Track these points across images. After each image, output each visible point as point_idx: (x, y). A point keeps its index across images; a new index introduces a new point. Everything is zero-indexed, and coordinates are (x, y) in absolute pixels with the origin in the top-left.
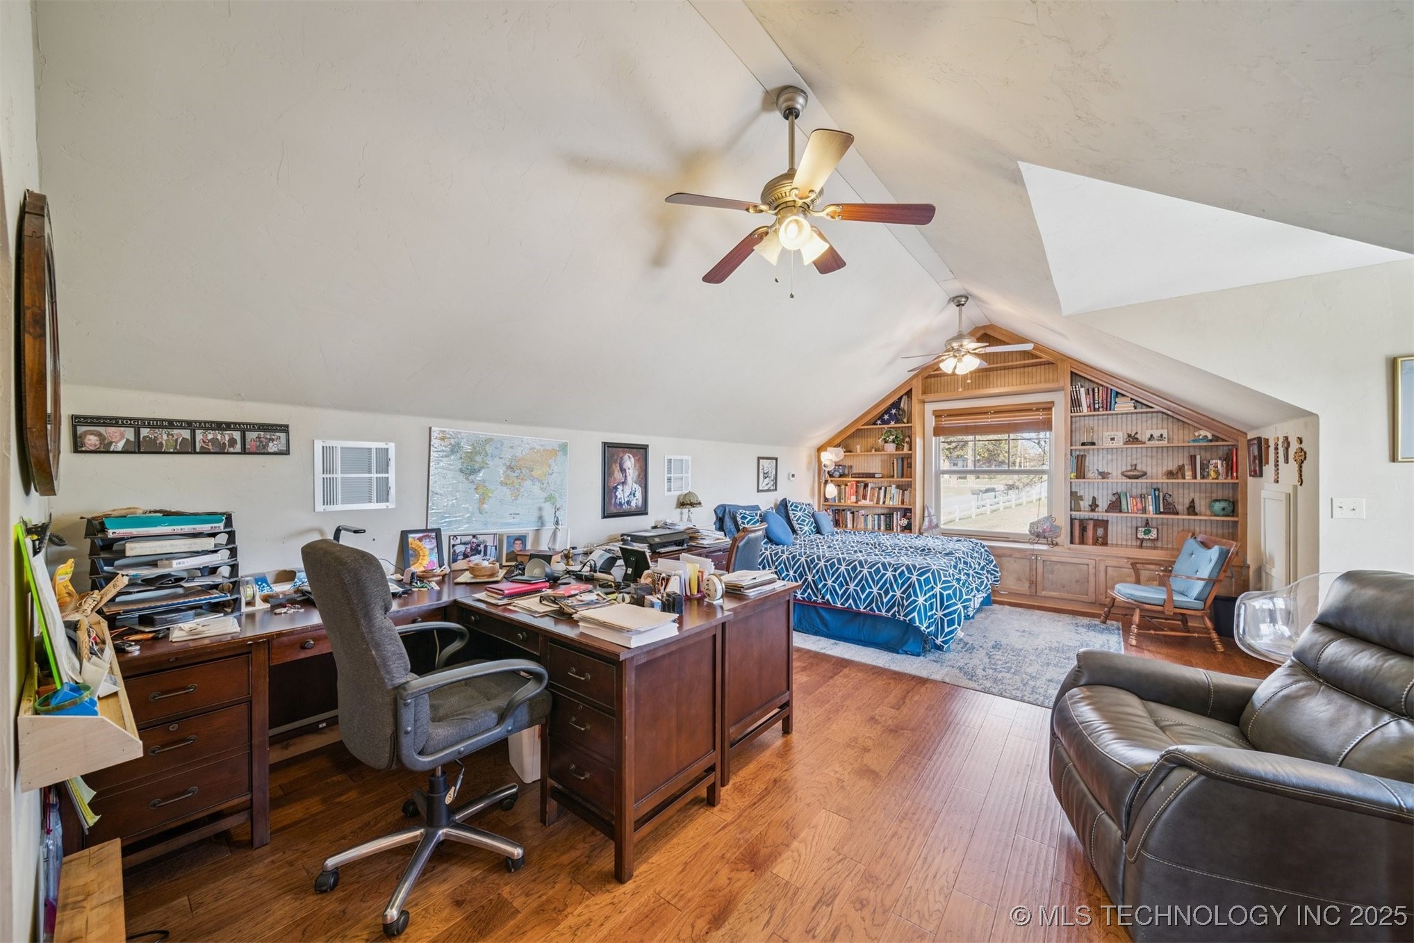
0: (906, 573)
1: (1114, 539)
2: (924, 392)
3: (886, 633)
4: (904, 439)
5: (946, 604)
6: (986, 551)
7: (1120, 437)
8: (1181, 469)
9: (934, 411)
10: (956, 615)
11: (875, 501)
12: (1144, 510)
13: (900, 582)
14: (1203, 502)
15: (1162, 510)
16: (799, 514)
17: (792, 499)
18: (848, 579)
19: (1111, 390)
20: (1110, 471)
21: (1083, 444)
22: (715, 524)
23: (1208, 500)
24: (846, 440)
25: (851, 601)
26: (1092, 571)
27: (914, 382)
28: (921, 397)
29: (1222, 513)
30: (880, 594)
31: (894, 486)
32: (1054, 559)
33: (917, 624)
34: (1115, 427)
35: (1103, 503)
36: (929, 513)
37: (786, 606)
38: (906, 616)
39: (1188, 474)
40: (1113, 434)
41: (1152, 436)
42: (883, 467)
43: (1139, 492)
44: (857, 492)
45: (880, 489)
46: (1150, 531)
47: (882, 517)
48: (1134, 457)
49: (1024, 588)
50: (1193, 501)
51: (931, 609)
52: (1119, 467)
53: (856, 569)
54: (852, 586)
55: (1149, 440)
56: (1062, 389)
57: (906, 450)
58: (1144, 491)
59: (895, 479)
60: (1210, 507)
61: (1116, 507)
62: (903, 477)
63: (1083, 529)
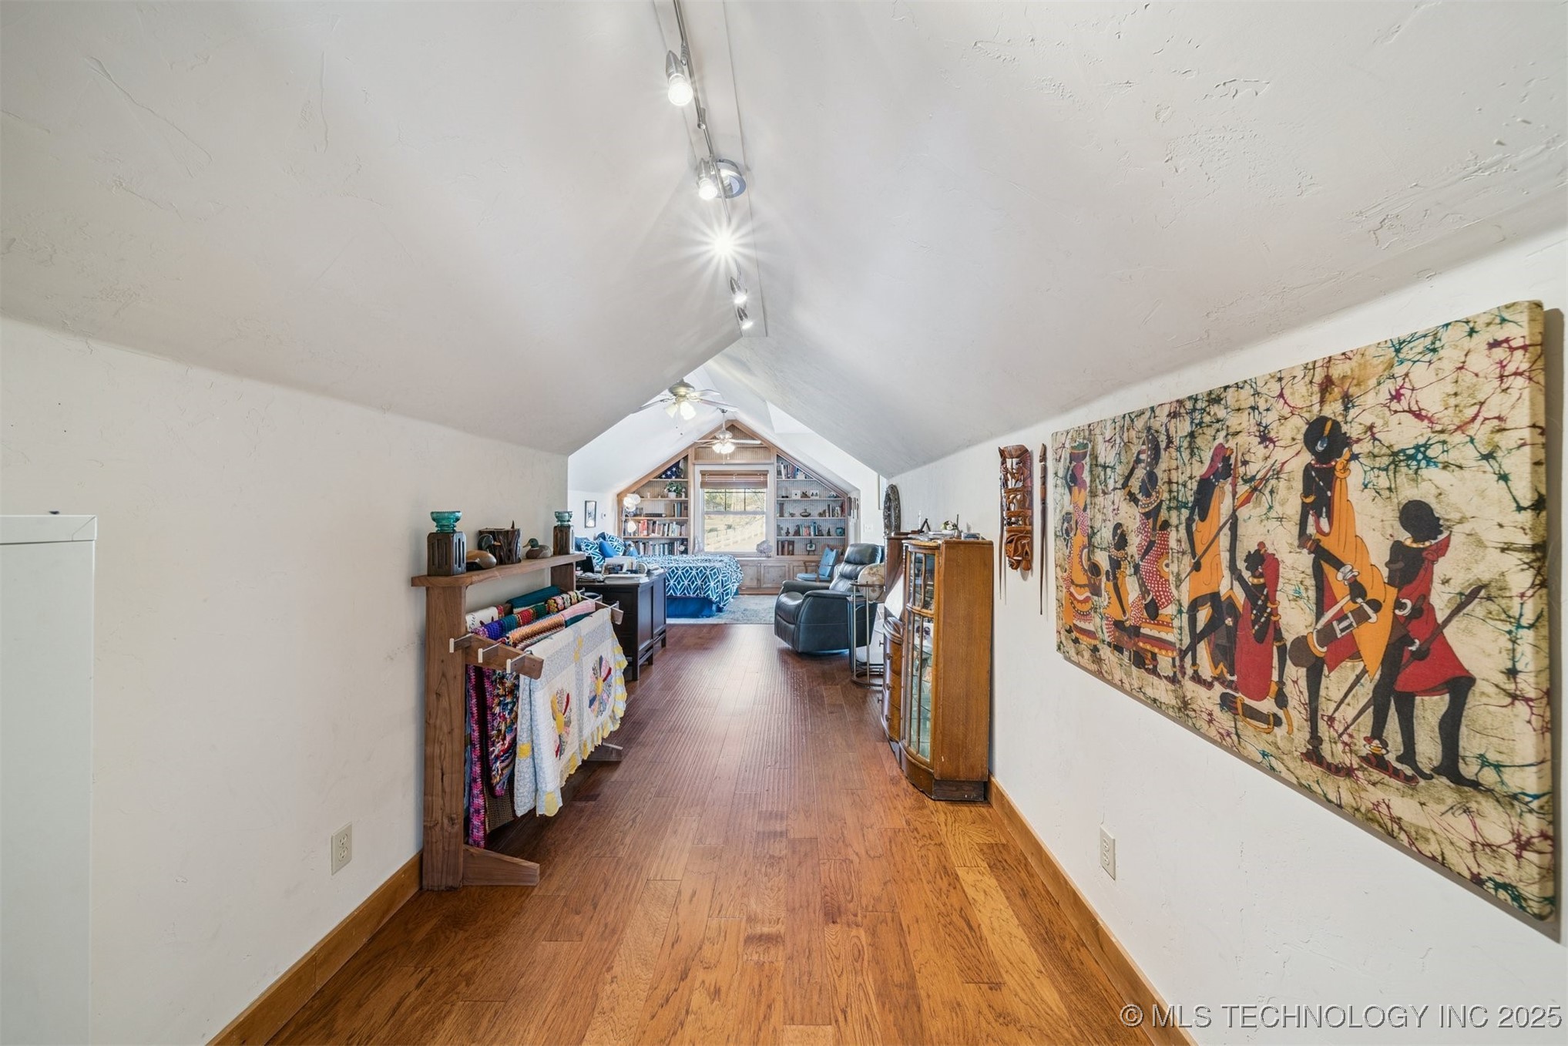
0: (703, 570)
1: (797, 551)
2: (696, 458)
3: (691, 608)
4: (682, 490)
5: (724, 585)
6: (736, 561)
7: (799, 493)
8: (824, 511)
9: (701, 471)
11: (661, 534)
12: (810, 535)
13: (700, 576)
14: (833, 529)
15: (817, 534)
17: (605, 533)
19: (796, 468)
20: (795, 513)
21: (783, 497)
23: (835, 528)
24: (640, 488)
25: (671, 591)
26: (787, 569)
27: (690, 450)
28: (694, 461)
29: (840, 534)
30: (689, 585)
31: (675, 523)
32: (770, 565)
33: (710, 598)
34: (796, 488)
35: (792, 531)
36: (698, 541)
37: (650, 590)
38: (705, 594)
39: (827, 514)
40: (796, 492)
41: (812, 494)
42: (666, 509)
43: (807, 524)
44: (647, 527)
45: (665, 525)
46: (812, 546)
47: (666, 546)
48: (805, 505)
49: (754, 584)
50: (829, 529)
51: (717, 588)
52: (799, 510)
53: (674, 572)
54: (672, 582)
55: (811, 496)
56: (773, 464)
57: (683, 498)
58: (809, 524)
59: (676, 518)
60: (836, 532)
61: (797, 533)
62: (681, 516)
63: (783, 547)
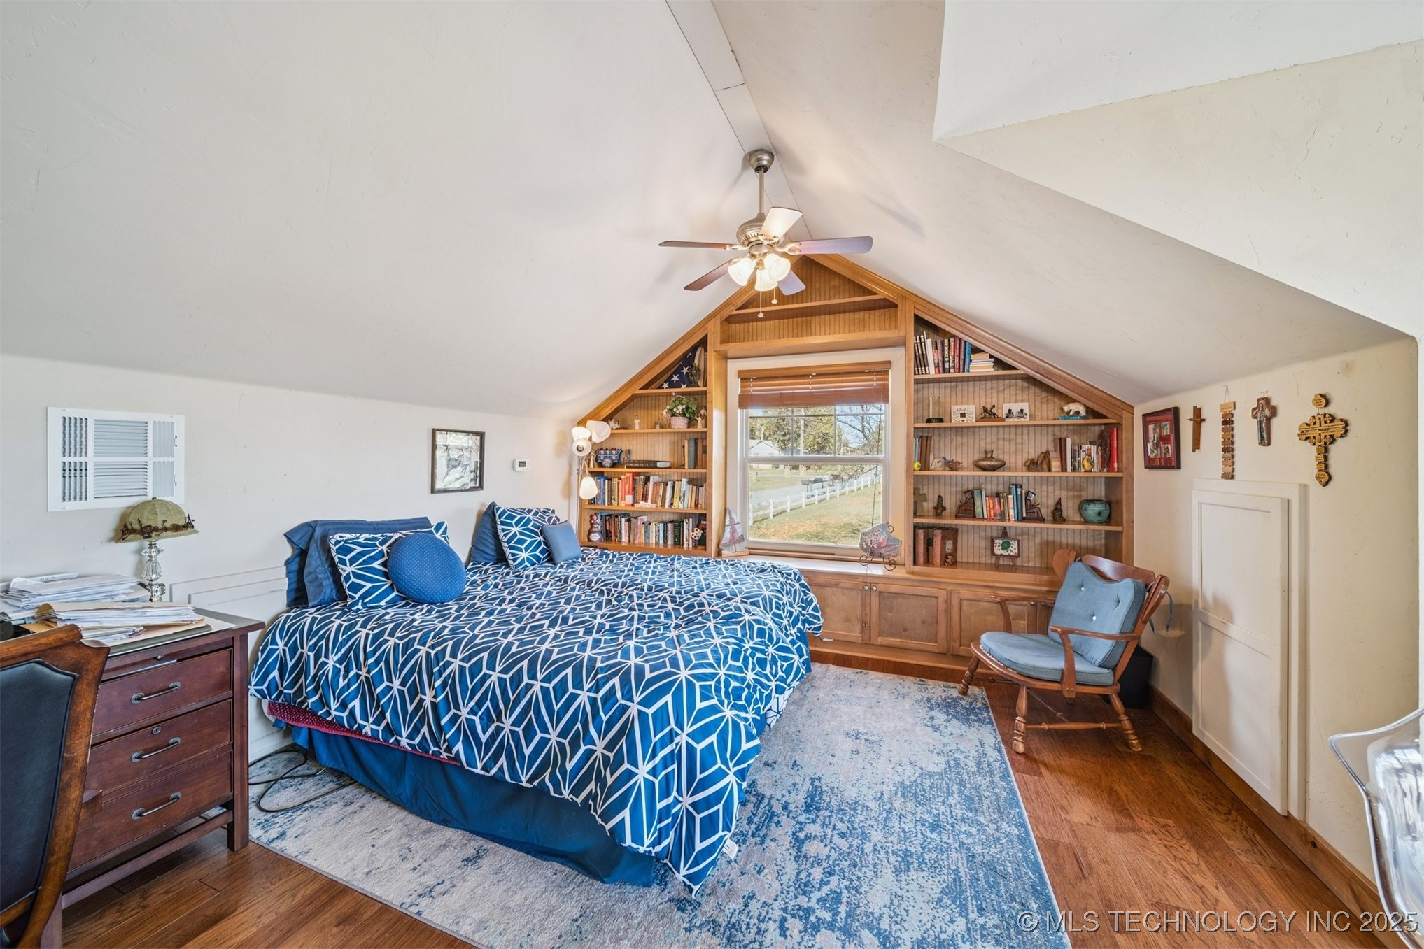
0: (619, 695)
1: (965, 555)
2: (724, 342)
4: (696, 410)
5: (699, 776)
6: (802, 586)
7: (972, 411)
8: (1046, 455)
9: (739, 371)
10: (720, 806)
11: (660, 503)
12: (1002, 516)
13: (605, 718)
14: (1070, 504)
15: (1024, 515)
16: (515, 530)
17: (503, 504)
18: (501, 705)
19: (965, 342)
20: (959, 460)
21: (929, 421)
22: (287, 563)
23: (1077, 502)
24: (619, 410)
25: (503, 760)
26: (942, 606)
27: (710, 325)
28: (721, 349)
29: (1097, 519)
30: (561, 747)
31: (684, 480)
32: (895, 587)
33: (628, 842)
34: (965, 399)
35: (950, 503)
36: (732, 520)
38: (605, 816)
39: (1055, 464)
40: (963, 408)
41: (1010, 411)
42: (672, 452)
43: (995, 489)
44: (634, 489)
45: (666, 484)
46: (1009, 545)
47: (670, 526)
48: (989, 440)
49: (855, 632)
50: (1059, 502)
51: (666, 793)
52: (971, 455)
53: (521, 681)
54: (507, 723)
55: (1007, 417)
56: (902, 342)
57: (700, 427)
58: (1001, 488)
59: (685, 469)
60: (1081, 509)
61: (967, 509)
62: (695, 466)
63: (929, 543)
